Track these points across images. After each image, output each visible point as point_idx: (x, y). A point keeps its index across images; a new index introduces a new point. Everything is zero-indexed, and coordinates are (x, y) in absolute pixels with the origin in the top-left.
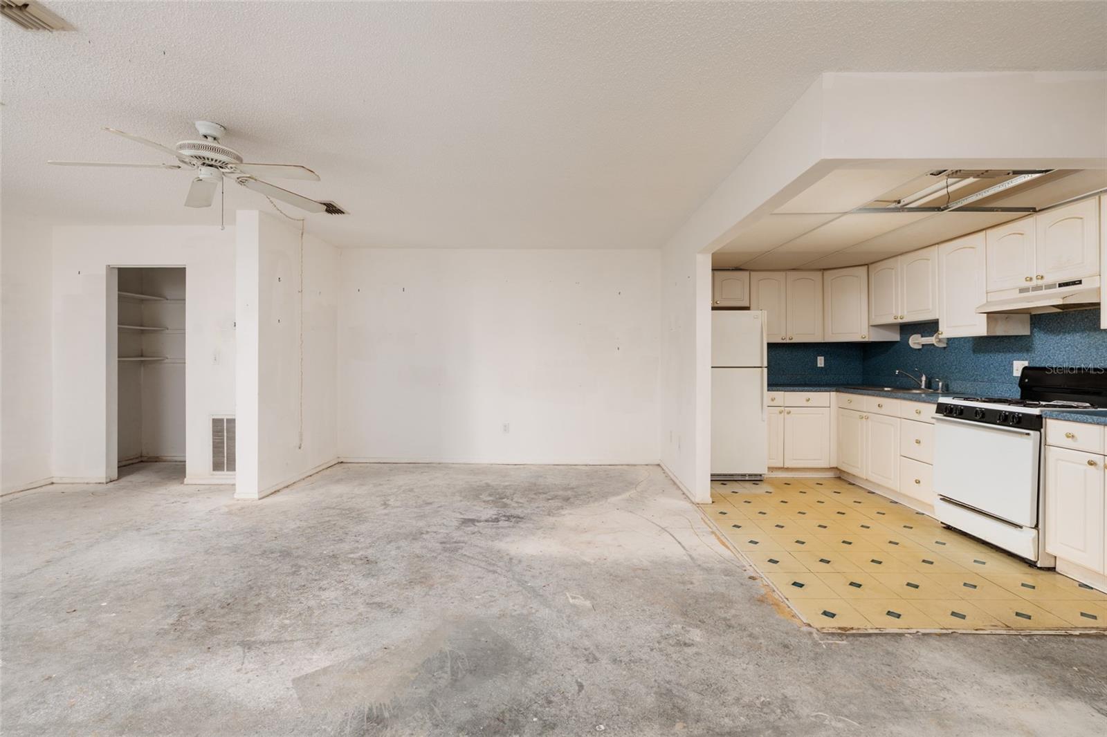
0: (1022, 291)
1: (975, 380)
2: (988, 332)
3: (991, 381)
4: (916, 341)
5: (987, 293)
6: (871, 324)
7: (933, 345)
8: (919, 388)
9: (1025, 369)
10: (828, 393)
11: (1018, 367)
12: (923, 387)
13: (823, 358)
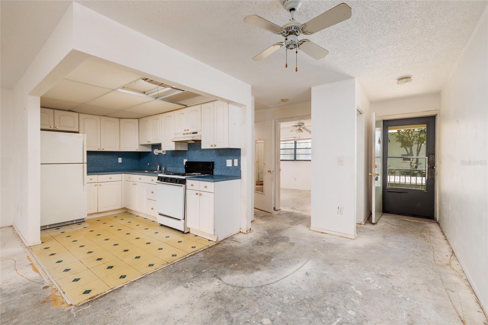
0: (184, 134)
1: (174, 167)
2: (175, 149)
3: (178, 167)
4: (156, 152)
5: (175, 134)
6: (140, 144)
7: (161, 153)
8: (157, 170)
9: (186, 162)
10: (121, 174)
11: (185, 161)
12: (158, 170)
13: (121, 158)
